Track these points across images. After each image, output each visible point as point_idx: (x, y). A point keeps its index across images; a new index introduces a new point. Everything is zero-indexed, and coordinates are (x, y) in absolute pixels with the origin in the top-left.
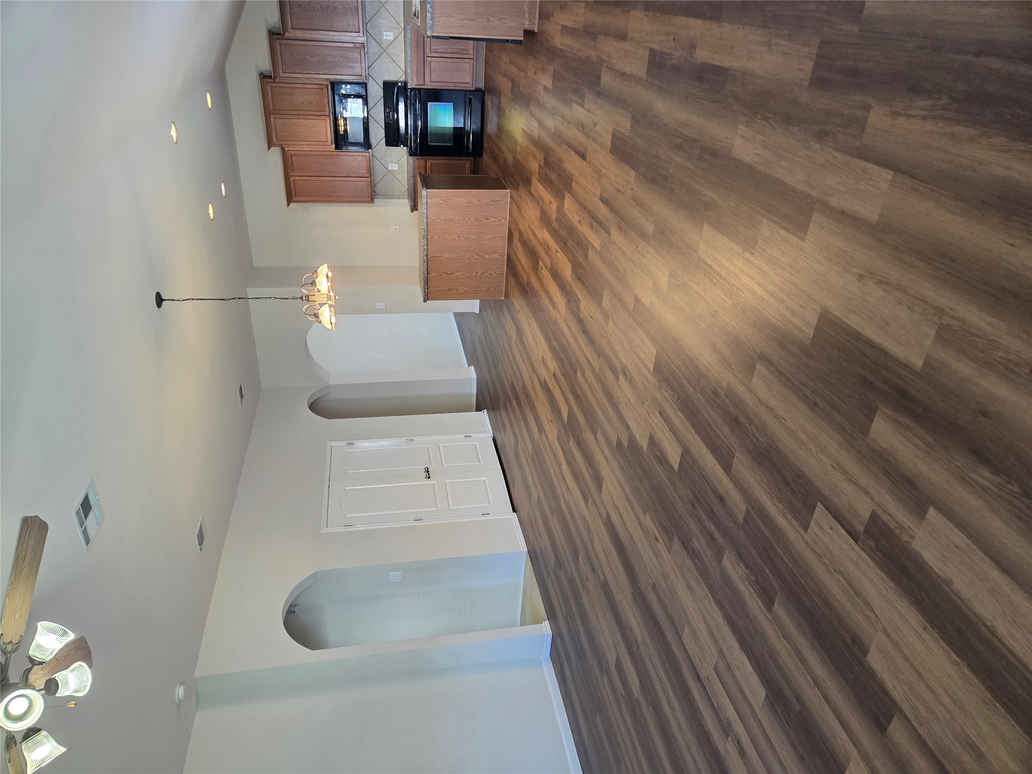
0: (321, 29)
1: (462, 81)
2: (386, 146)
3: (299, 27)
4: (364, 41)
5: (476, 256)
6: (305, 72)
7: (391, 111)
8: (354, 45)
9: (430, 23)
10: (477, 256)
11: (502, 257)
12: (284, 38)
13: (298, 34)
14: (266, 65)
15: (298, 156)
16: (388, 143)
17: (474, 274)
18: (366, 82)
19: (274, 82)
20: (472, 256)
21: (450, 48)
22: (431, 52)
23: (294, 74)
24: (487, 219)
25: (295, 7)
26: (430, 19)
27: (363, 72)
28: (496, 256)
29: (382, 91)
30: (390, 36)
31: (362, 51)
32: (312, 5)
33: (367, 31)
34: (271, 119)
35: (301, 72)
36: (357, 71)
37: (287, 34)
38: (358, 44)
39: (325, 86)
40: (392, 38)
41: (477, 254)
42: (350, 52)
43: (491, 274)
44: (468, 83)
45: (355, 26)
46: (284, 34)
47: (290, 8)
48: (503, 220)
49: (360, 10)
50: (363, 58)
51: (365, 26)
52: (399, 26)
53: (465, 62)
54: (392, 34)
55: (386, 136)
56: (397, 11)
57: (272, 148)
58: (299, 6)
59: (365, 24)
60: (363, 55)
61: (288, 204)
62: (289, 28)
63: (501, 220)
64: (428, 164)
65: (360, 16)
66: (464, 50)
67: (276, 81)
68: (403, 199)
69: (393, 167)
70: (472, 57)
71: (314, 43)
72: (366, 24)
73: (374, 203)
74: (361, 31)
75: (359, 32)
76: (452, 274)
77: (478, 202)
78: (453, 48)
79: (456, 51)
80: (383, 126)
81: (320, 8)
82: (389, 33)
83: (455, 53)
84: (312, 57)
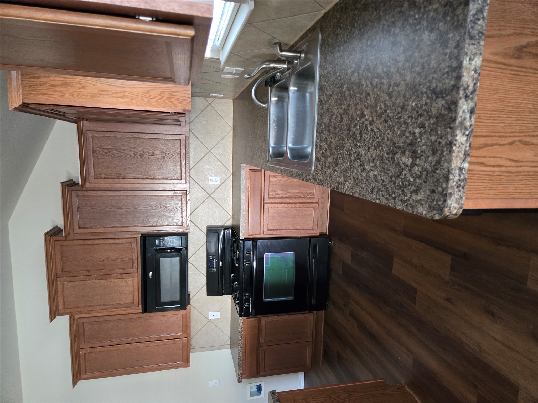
0: (133, 177)
1: (306, 227)
2: (207, 295)
3: (105, 176)
4: (186, 188)
6: (109, 226)
7: (215, 258)
8: (174, 193)
9: (461, 169)
12: (84, 189)
13: (103, 184)
14: (56, 221)
15: (92, 323)
16: (211, 292)
18: (187, 231)
19: (66, 240)
21: (292, 193)
22: (269, 198)
23: (94, 229)
25: (101, 154)
26: (467, 154)
27: (184, 221)
29: (206, 236)
30: (217, 181)
31: (183, 199)
32: (122, 152)
33: (190, 176)
34: (59, 283)
35: (104, 226)
36: (176, 221)
37: (88, 185)
38: (178, 192)
39: (135, 240)
40: (219, 183)
42: (169, 200)
44: (313, 229)
45: (176, 173)
46: (83, 185)
47: (94, 156)
49: (183, 157)
50: (184, 206)
51: (188, 172)
52: (226, 171)
53: (309, 207)
54: (219, 179)
55: (207, 283)
56: (225, 157)
57: (57, 317)
58: (106, 153)
59: (188, 170)
60: (184, 203)
61: (75, 383)
62: (91, 178)
64: (263, 323)
65: (183, 163)
66: (308, 194)
67: (68, 239)
68: (224, 348)
69: (214, 315)
70: (317, 201)
71: (123, 193)
72: (190, 170)
73: (189, 366)
74: (184, 177)
75: (181, 179)
78: (295, 193)
79: (299, 195)
80: (206, 274)
81: (133, 155)
82: (215, 179)
83: (297, 198)
84: (120, 209)
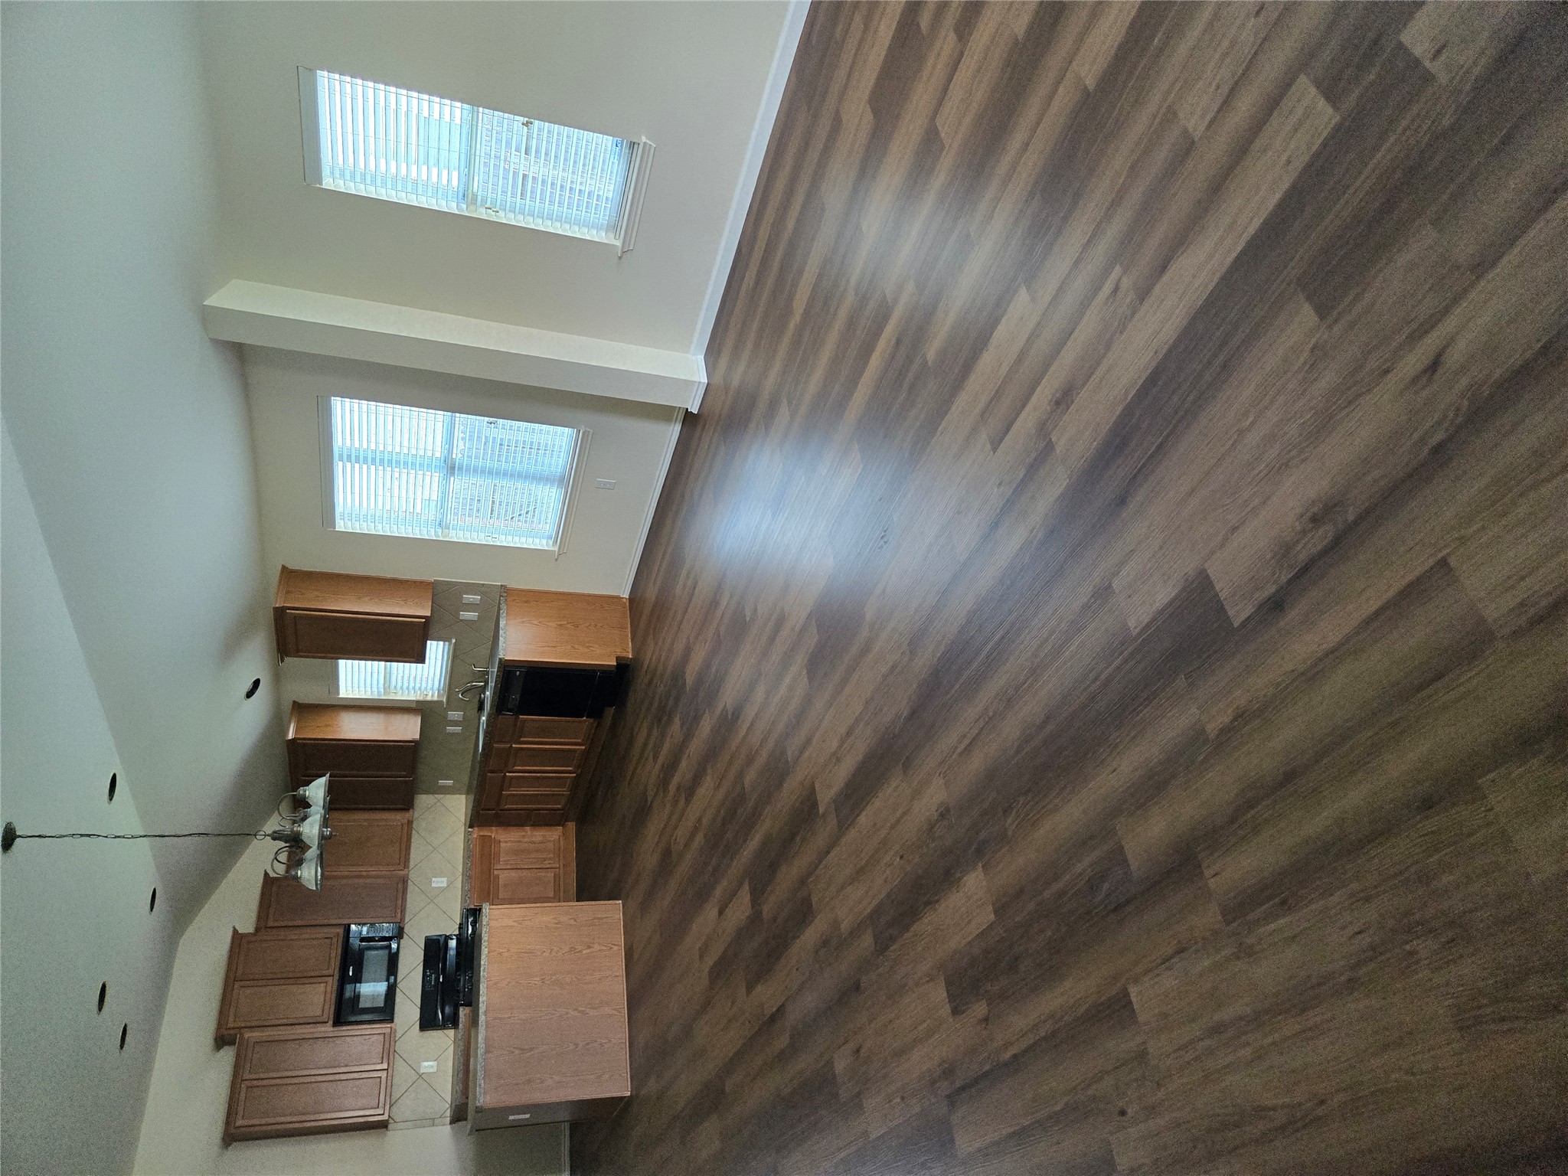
5: (572, 1013)
7: (433, 973)
10: (576, 1014)
11: (620, 1012)
14: (247, 926)
17: (572, 1047)
20: (567, 1013)
24: (589, 947)
28: (607, 1010)
29: (423, 952)
34: (236, 987)
39: (336, 934)
41: (575, 1010)
43: (601, 1045)
48: (616, 948)
63: (611, 948)
67: (259, 933)
69: (428, 1066)
76: (532, 1049)
77: (572, 922)
80: (418, 1002)
